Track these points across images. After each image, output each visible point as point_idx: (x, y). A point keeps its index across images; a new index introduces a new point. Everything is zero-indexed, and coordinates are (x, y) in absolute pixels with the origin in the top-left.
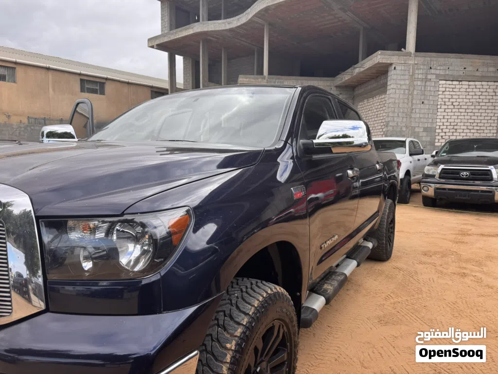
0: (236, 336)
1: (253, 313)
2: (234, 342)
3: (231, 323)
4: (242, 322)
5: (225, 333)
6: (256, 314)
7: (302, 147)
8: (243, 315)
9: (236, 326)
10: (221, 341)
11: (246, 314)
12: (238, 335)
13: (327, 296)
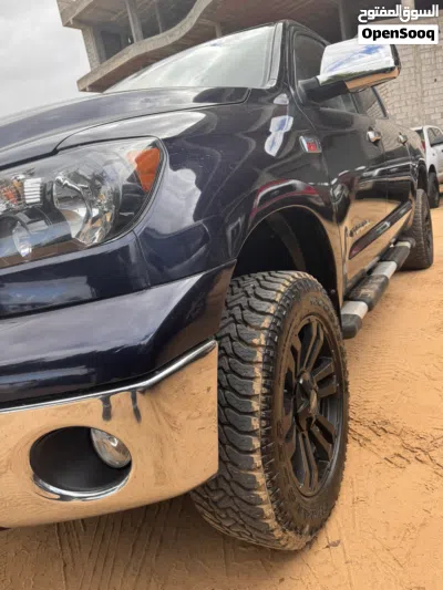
0: (264, 329)
1: (281, 300)
2: (262, 336)
3: (254, 315)
4: (268, 311)
5: (248, 328)
6: (285, 301)
7: (303, 91)
8: (268, 304)
9: (261, 316)
10: (245, 337)
11: (273, 301)
12: (267, 326)
13: (368, 301)
